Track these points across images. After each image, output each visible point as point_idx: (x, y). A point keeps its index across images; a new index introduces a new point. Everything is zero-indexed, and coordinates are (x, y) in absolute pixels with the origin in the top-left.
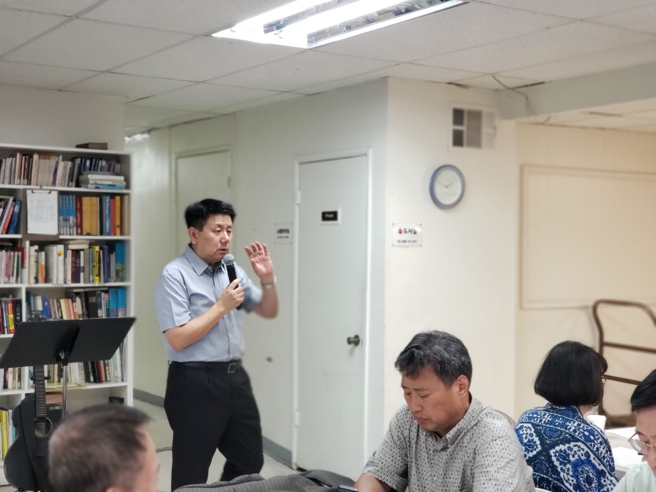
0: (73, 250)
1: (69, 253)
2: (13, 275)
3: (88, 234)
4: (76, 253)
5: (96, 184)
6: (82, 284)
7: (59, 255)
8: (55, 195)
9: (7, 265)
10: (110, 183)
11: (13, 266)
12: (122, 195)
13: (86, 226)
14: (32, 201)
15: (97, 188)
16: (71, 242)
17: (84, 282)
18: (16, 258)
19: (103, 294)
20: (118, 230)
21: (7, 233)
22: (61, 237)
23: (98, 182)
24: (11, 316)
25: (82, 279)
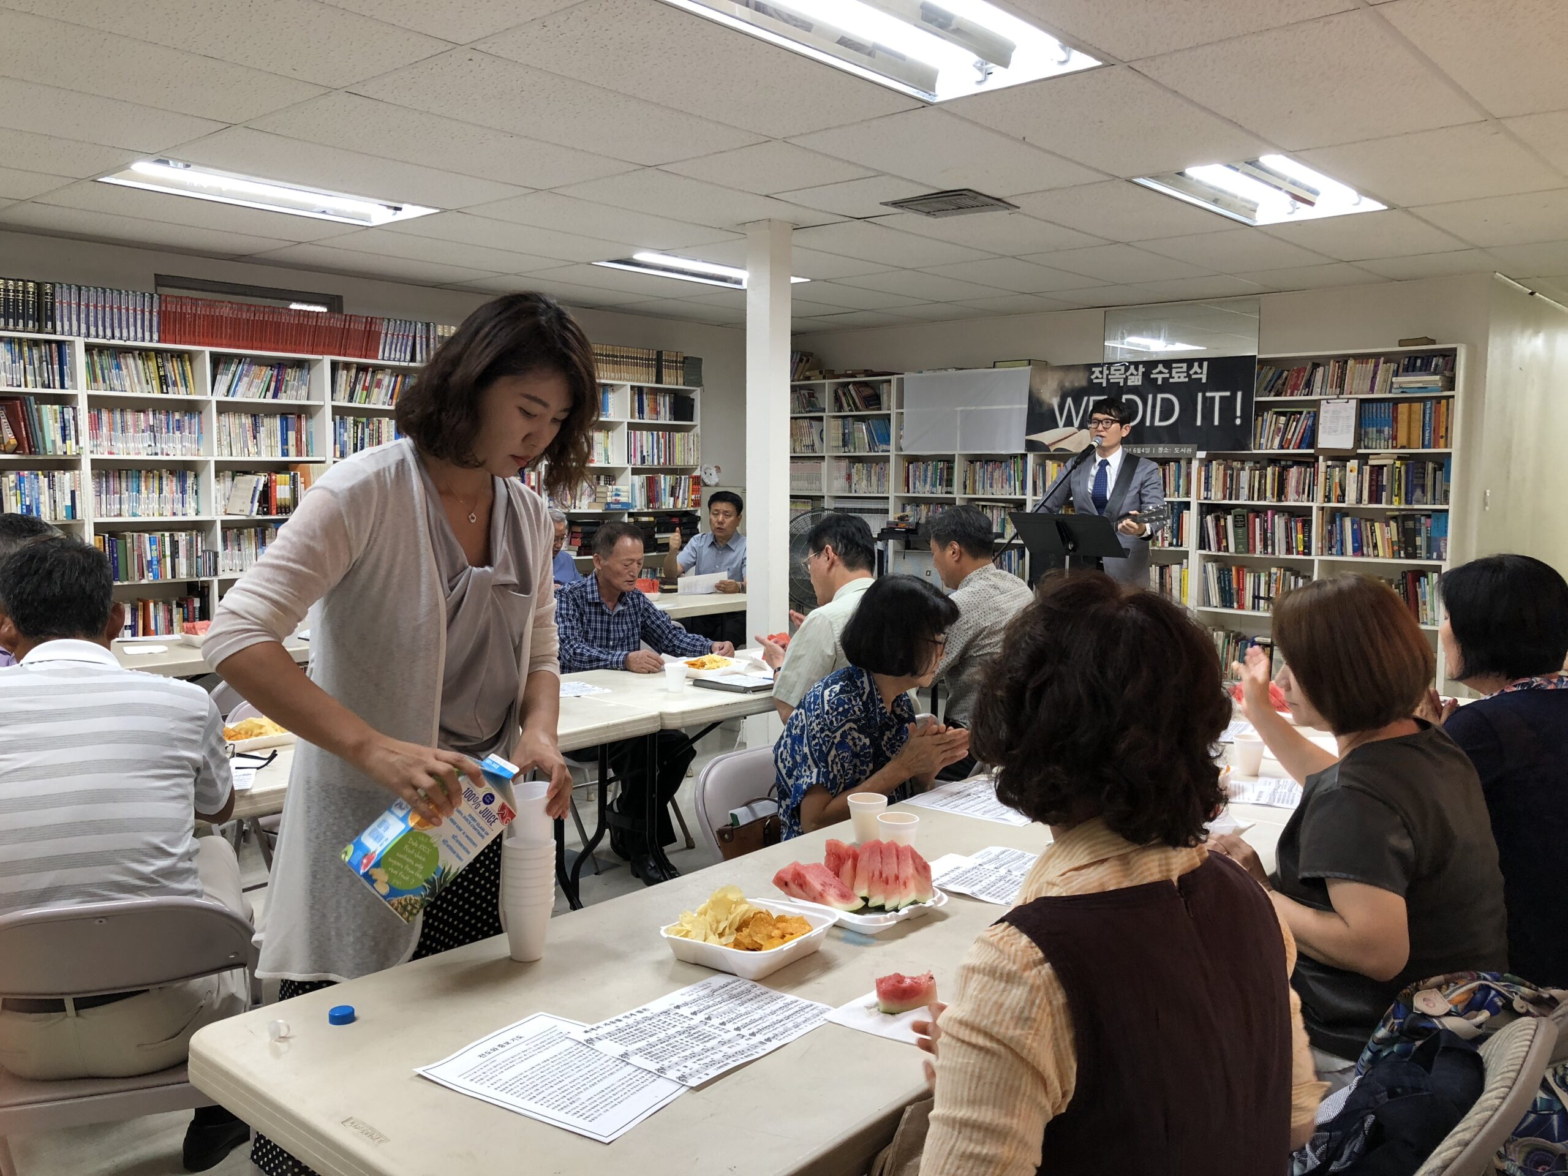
0: (1372, 466)
1: (1367, 469)
2: (1304, 493)
3: (1403, 447)
4: (1378, 470)
5: (1401, 388)
6: (1383, 506)
7: (1351, 471)
8: (1353, 403)
9: (1298, 482)
10: (1420, 385)
11: (1304, 484)
12: (1448, 398)
13: (1402, 438)
14: (1326, 412)
15: (1402, 392)
16: (1371, 457)
17: (1387, 503)
18: (1308, 475)
19: (1423, 519)
20: (1442, 441)
21: (1299, 448)
22: (1360, 451)
23: (1404, 386)
24: (1300, 536)
25: (1384, 500)
